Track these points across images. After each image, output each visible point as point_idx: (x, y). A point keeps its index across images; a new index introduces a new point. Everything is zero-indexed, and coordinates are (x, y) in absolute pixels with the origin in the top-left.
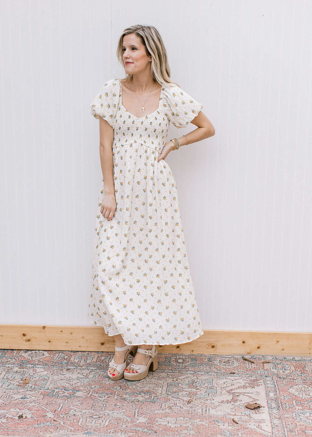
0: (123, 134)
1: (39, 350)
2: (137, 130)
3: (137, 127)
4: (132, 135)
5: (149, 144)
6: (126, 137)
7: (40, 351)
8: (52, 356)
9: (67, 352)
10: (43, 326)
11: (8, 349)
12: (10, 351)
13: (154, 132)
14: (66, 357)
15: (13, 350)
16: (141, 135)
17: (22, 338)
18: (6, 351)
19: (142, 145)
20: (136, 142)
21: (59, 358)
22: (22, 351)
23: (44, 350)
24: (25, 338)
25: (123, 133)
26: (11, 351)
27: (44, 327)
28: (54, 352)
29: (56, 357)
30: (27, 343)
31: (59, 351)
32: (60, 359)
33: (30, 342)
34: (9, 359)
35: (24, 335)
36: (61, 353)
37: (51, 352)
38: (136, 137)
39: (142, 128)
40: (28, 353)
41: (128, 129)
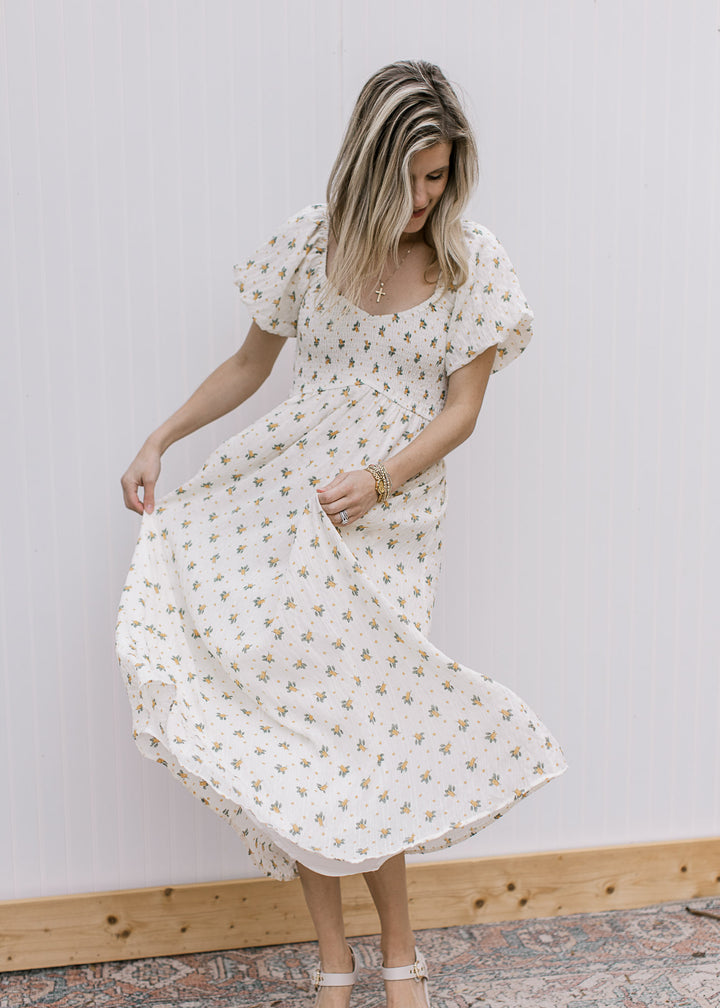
0: (324, 360)
1: (154, 958)
2: (366, 348)
3: (366, 342)
4: (352, 362)
5: (396, 393)
6: (334, 368)
7: (157, 960)
8: (201, 970)
9: (235, 952)
10: (164, 889)
11: (63, 967)
12: (71, 971)
13: (416, 361)
14: (243, 968)
15: (78, 967)
16: (377, 367)
17: (105, 930)
18: (60, 973)
19: (376, 393)
20: (361, 384)
21: (226, 973)
22: (106, 966)
23: (168, 957)
24: (116, 929)
25: (327, 357)
26: (75, 971)
27: (168, 892)
28: (199, 958)
29: (216, 971)
30: (120, 941)
31: (210, 952)
32: (230, 975)
33: (129, 940)
34: (89, 997)
35: (112, 920)
36: (219, 959)
37: (192, 958)
38: (363, 370)
39: (380, 345)
40: (124, 970)
41: (341, 346)
